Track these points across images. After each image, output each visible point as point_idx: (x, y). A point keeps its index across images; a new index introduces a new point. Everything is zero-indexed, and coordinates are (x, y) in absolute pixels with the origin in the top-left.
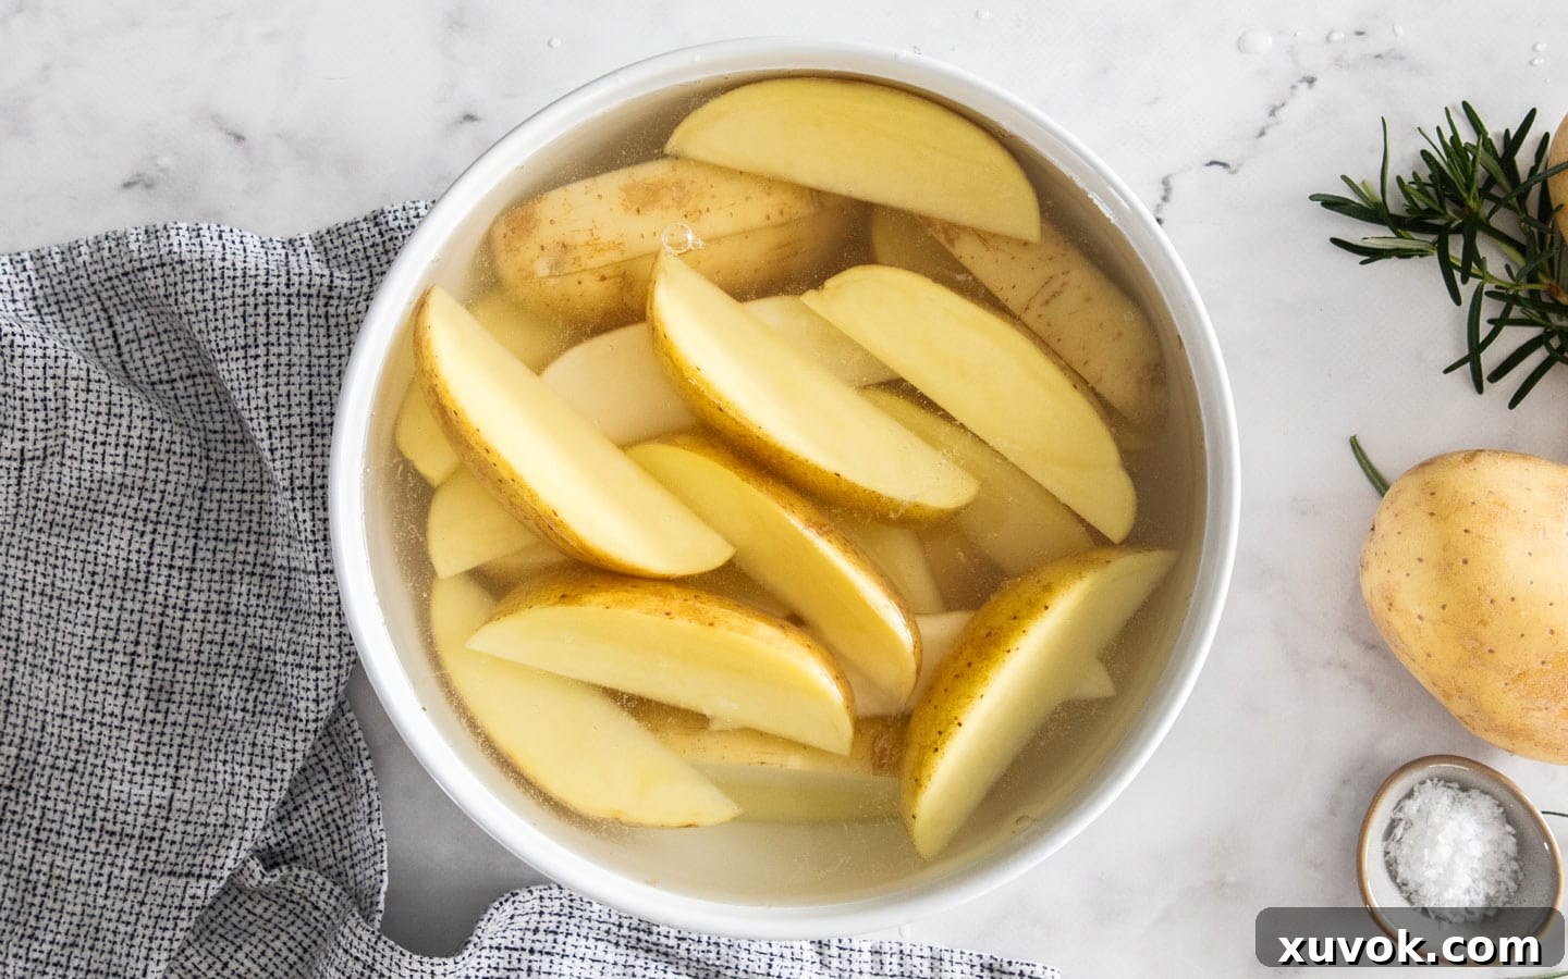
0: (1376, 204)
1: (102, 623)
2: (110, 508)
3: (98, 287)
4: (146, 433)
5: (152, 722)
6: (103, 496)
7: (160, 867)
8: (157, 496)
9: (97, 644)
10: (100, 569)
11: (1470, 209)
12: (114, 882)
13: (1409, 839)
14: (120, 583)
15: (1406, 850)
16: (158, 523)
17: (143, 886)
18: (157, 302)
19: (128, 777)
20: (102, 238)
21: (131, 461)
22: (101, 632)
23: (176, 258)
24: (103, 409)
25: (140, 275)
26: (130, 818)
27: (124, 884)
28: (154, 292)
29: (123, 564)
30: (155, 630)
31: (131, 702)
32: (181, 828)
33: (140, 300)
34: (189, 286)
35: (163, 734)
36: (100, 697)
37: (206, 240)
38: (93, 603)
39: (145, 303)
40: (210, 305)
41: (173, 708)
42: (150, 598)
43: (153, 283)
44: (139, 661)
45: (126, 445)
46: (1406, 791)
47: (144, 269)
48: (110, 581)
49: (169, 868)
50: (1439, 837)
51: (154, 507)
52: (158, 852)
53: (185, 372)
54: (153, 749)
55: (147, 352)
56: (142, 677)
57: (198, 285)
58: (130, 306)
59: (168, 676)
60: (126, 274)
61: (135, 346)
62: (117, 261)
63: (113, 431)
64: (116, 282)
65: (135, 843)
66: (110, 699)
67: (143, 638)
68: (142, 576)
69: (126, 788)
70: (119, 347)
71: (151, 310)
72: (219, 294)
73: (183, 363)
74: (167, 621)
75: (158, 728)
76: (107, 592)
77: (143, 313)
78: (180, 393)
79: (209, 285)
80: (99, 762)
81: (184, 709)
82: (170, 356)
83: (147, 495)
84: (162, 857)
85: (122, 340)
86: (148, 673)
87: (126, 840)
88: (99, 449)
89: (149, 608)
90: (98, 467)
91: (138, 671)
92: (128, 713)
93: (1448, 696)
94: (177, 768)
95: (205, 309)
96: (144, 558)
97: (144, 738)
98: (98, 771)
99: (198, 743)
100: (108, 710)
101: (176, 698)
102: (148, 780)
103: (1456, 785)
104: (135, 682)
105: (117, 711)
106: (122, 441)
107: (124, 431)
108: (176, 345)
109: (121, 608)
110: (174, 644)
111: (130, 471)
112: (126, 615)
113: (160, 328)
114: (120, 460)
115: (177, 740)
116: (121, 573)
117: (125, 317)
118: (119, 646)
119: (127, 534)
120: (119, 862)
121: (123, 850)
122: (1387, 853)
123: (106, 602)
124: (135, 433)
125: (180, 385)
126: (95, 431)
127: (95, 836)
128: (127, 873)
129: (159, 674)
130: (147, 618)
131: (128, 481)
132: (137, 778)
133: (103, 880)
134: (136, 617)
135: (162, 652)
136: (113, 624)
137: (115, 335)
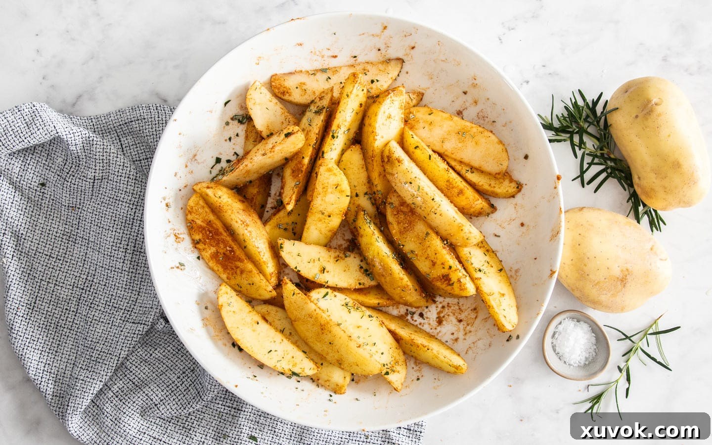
0: (550, 124)
1: (116, 237)
2: (121, 199)
3: (116, 128)
4: (135, 174)
5: (132, 272)
6: (119, 195)
7: (129, 320)
8: (137, 196)
9: (114, 244)
10: (117, 219)
11: (581, 125)
12: (114, 324)
13: (560, 338)
14: (123, 224)
15: (559, 342)
16: (137, 205)
17: (123, 326)
18: (136, 133)
19: (123, 289)
20: (117, 111)
21: (129, 184)
22: (116, 241)
23: (142, 117)
24: (122, 164)
25: (131, 124)
26: (122, 303)
27: (117, 324)
28: (135, 129)
29: (125, 218)
30: (134, 241)
31: (125, 265)
32: (139, 308)
33: (130, 133)
34: (147, 127)
35: (135, 277)
36: (114, 262)
37: (152, 111)
38: (114, 230)
39: (132, 133)
40: (155, 133)
41: (139, 268)
42: (133, 230)
43: (135, 126)
44: (128, 251)
45: (128, 178)
46: (559, 322)
47: (132, 121)
48: (120, 223)
49: (133, 321)
50: (570, 338)
51: (136, 200)
52: (130, 316)
53: (145, 157)
54: (132, 281)
55: (132, 150)
56: (129, 257)
57: (150, 127)
58: (127, 135)
59: (137, 257)
60: (126, 123)
61: (128, 148)
62: (123, 119)
63: (124, 172)
64: (122, 126)
65: (122, 311)
66: (118, 263)
67: (130, 244)
68: (131, 223)
69: (122, 293)
70: (123, 149)
71: (134, 136)
72: (157, 129)
73: (144, 154)
74: (138, 239)
75: (134, 275)
76: (119, 227)
77: (131, 137)
78: (143, 164)
79: (154, 126)
80: (113, 283)
81: (142, 269)
82: (140, 152)
83: (134, 196)
84: (131, 317)
85: (124, 146)
86: (131, 255)
87: (119, 310)
88: (119, 178)
89: (132, 234)
90: (118, 184)
91: (127, 255)
92: (124, 269)
93: (573, 290)
94: (140, 289)
95: (153, 134)
96: (132, 217)
97: (129, 277)
98: (113, 287)
99: (147, 281)
100: (117, 267)
101: (140, 265)
102: (130, 291)
103: (576, 320)
104: (126, 258)
105: (120, 267)
106: (127, 176)
107: (128, 172)
108: (142, 148)
109: (123, 233)
110: (140, 246)
111: (129, 187)
112: (124, 235)
113: (137, 142)
114: (126, 183)
115: (140, 280)
116: (124, 221)
117: (125, 139)
118: (121, 246)
119: (127, 209)
120: (116, 317)
121: (118, 313)
122: (552, 343)
123: (118, 231)
124: (131, 173)
125: (143, 161)
126: (118, 172)
127: (110, 308)
128: (118, 321)
129: (134, 256)
130: (131, 237)
131: (128, 190)
132: (127, 290)
133: (111, 322)
134: (128, 236)
135: (136, 249)
136: (120, 238)
137: (121, 144)
